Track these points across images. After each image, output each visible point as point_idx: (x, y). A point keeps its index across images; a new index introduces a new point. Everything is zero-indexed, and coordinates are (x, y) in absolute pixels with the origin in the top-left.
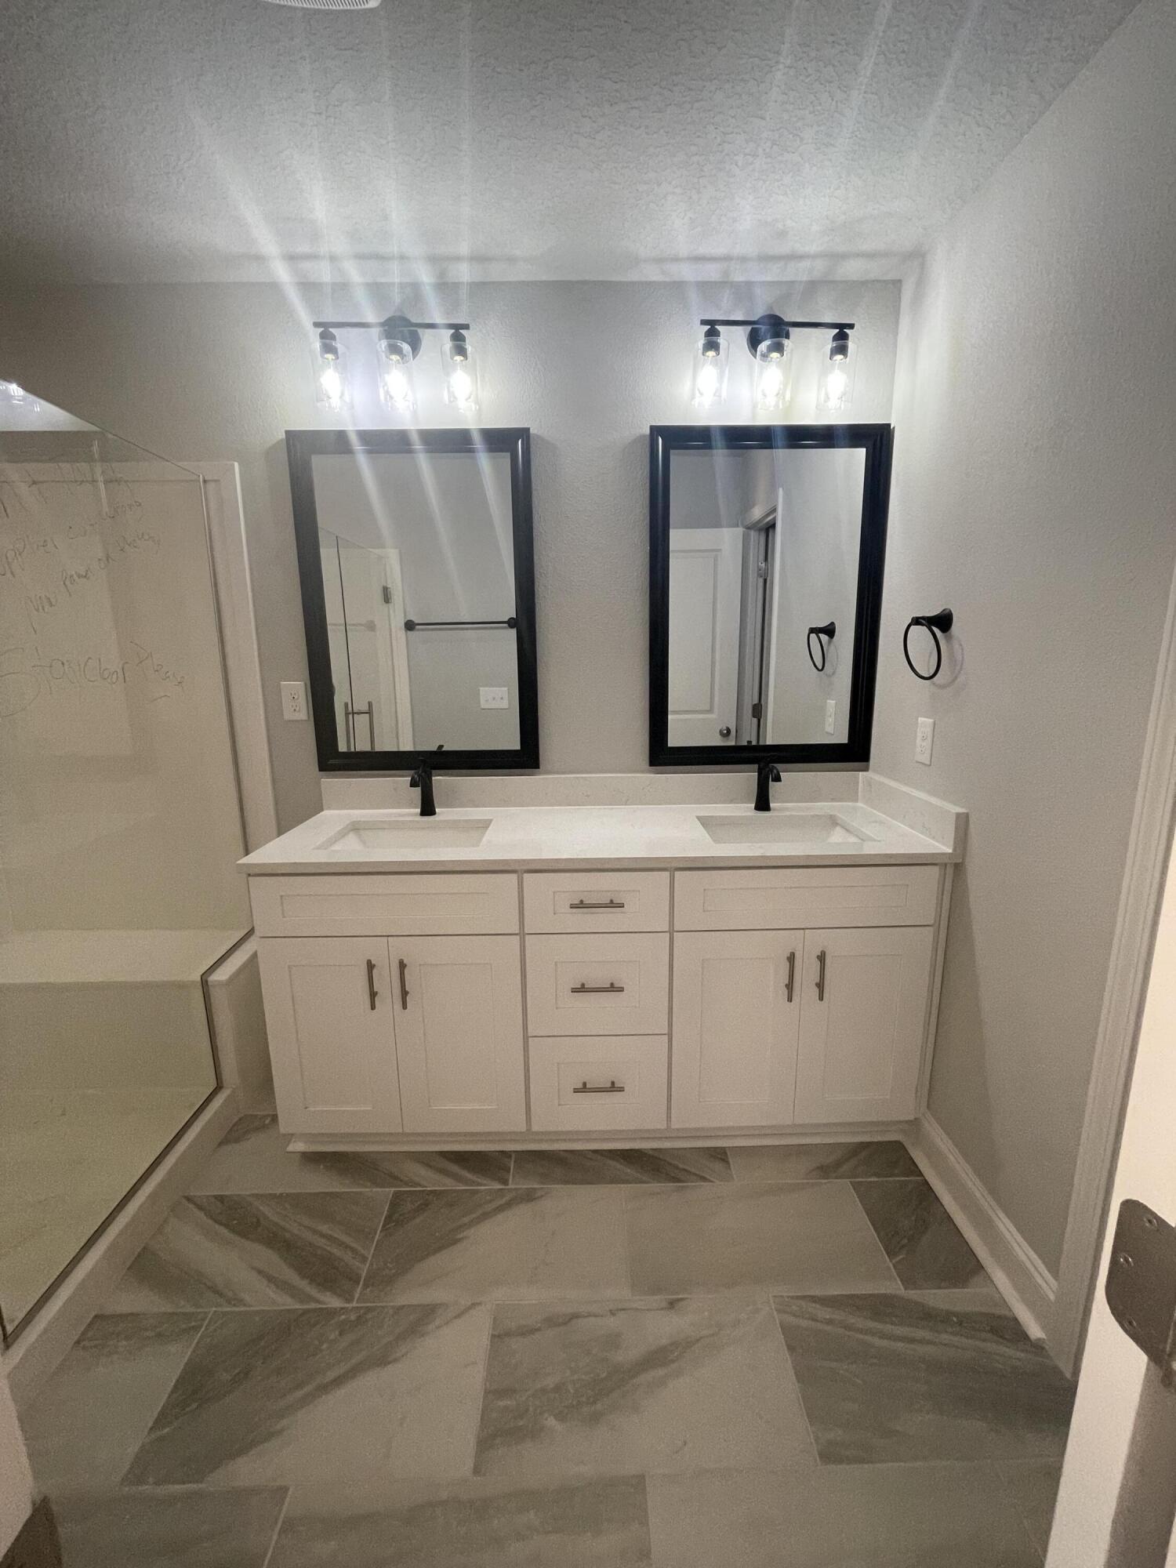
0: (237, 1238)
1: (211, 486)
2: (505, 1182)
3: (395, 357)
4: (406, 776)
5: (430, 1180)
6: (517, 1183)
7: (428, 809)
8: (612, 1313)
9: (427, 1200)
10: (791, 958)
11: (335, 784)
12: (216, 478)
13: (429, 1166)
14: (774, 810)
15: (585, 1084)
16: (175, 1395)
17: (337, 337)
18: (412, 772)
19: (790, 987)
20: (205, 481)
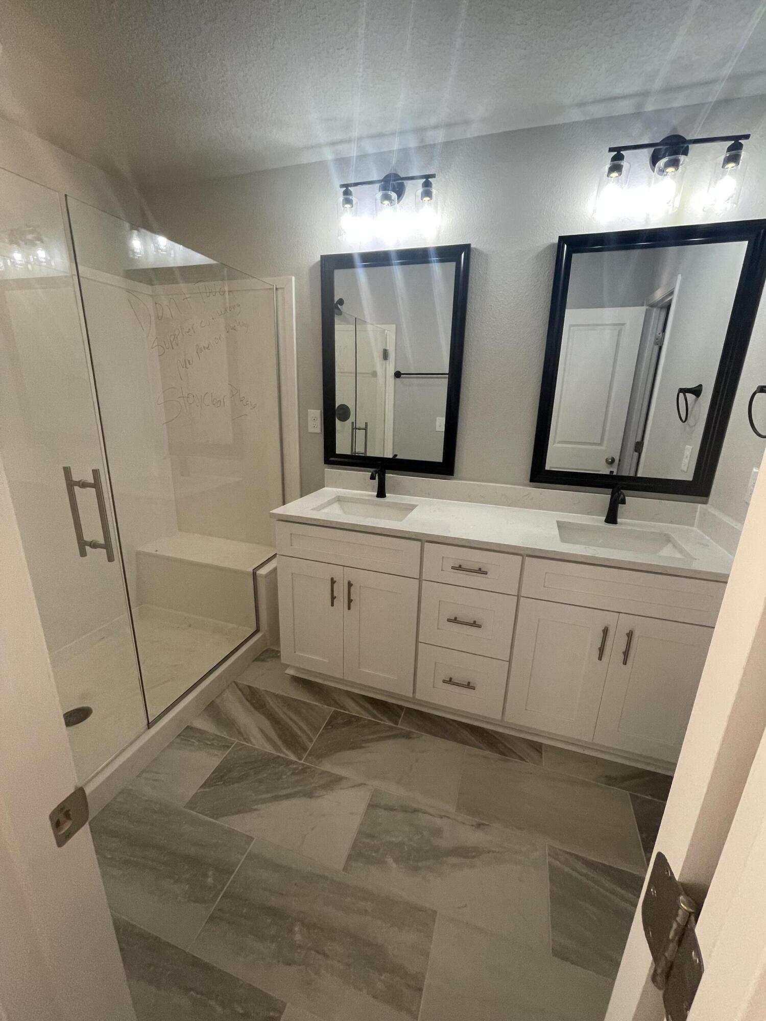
0: (252, 709)
1: (280, 291)
2: (396, 723)
3: (386, 202)
4: (368, 472)
5: (353, 709)
6: (402, 726)
7: (381, 494)
8: (441, 817)
9: (350, 721)
10: (606, 631)
11: (332, 472)
12: (282, 287)
13: (355, 701)
14: (621, 524)
15: (451, 679)
16: (214, 775)
17: (353, 192)
18: (372, 470)
19: (602, 650)
20: (277, 289)
